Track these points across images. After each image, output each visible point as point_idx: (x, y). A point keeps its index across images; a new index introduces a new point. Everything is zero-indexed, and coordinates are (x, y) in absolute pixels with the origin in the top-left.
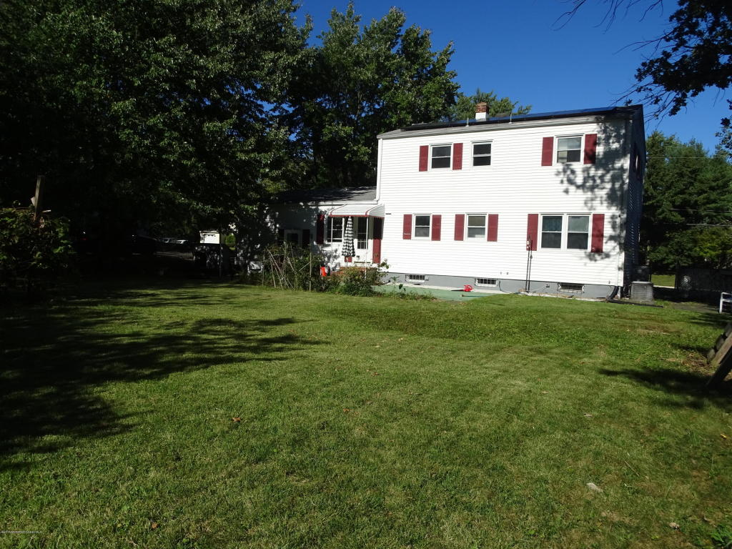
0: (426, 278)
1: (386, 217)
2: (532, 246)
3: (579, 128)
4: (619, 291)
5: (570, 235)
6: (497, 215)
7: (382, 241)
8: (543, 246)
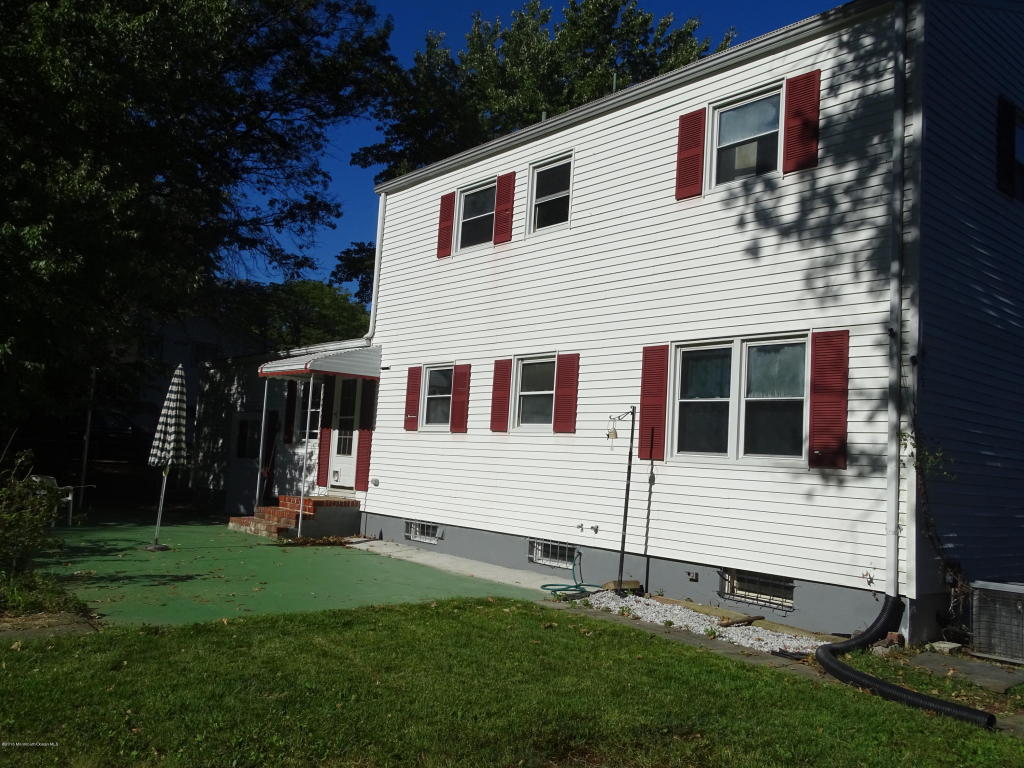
0: (439, 533)
1: (383, 374)
2: (651, 447)
3: (767, 67)
4: (907, 613)
5: (751, 407)
6: (577, 357)
7: (375, 435)
8: (683, 447)
